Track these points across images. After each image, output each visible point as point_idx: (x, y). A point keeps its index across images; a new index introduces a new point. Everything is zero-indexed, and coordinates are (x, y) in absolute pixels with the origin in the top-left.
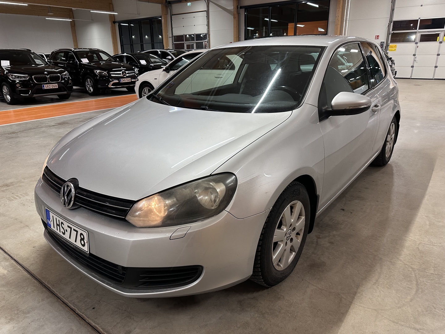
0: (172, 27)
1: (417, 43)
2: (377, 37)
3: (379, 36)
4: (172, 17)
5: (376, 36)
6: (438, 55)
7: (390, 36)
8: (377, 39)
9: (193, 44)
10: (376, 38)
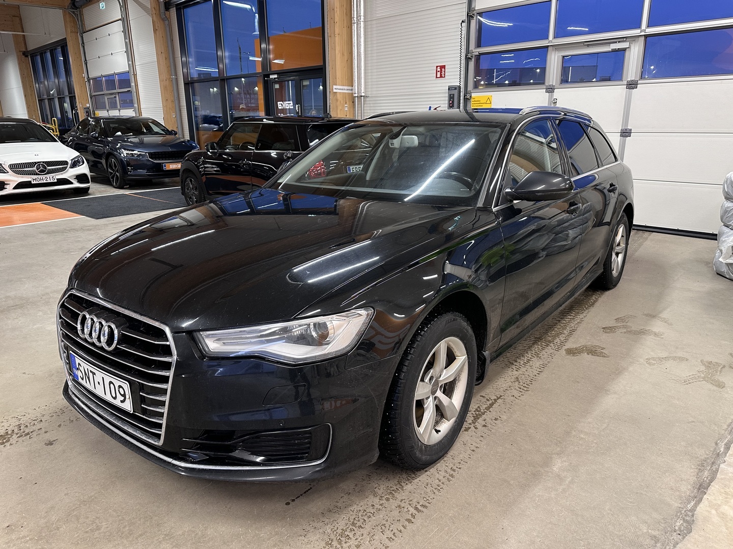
0: (86, 60)
1: (551, 90)
2: (441, 72)
3: (444, 67)
4: (84, 36)
5: (439, 70)
6: (626, 133)
7: (472, 64)
8: (441, 75)
9: (115, 97)
10: (439, 76)
